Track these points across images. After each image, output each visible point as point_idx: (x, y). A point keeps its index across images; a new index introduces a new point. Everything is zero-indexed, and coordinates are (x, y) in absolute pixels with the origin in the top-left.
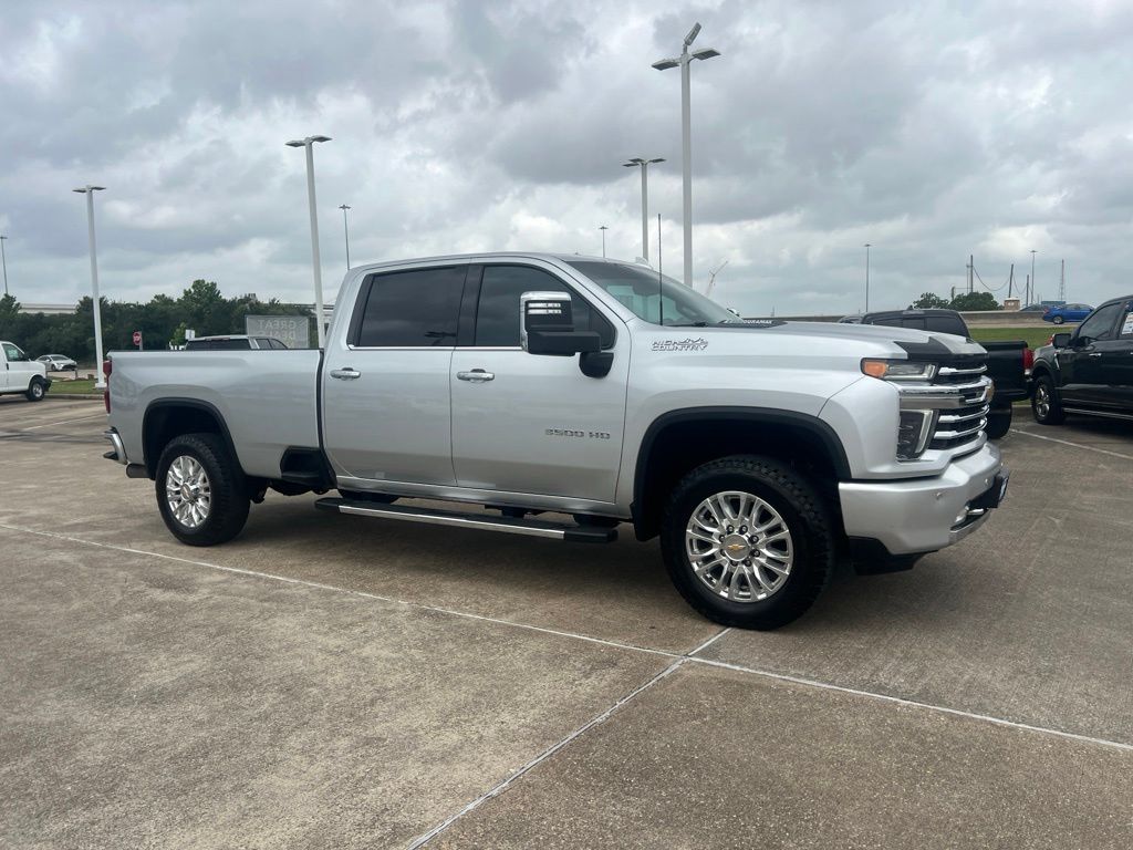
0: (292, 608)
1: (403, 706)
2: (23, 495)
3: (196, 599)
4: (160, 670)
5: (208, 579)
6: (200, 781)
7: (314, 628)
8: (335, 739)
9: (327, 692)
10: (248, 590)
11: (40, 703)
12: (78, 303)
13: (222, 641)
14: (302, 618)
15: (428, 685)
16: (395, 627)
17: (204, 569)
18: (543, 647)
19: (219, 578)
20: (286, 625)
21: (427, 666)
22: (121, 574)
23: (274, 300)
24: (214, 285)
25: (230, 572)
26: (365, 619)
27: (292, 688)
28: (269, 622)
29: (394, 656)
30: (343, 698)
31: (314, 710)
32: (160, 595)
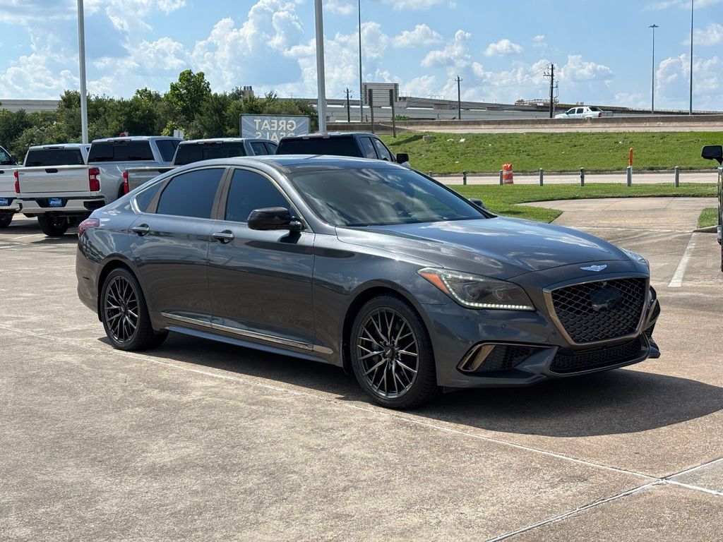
0: (278, 411)
1: (373, 494)
2: (23, 302)
3: (190, 400)
4: (161, 452)
5: (199, 383)
6: (196, 530)
7: (298, 429)
8: (309, 512)
9: (305, 478)
10: (237, 395)
11: (61, 468)
12: (60, 99)
13: (213, 434)
14: (287, 420)
15: (397, 480)
16: (374, 434)
17: (197, 376)
18: (515, 461)
19: (210, 383)
20: (272, 426)
21: (399, 466)
22: (121, 375)
23: (270, 95)
24: (202, 75)
25: (221, 379)
26: (346, 425)
27: (274, 474)
28: (257, 421)
29: (370, 456)
30: (319, 484)
31: (292, 491)
32: (156, 394)
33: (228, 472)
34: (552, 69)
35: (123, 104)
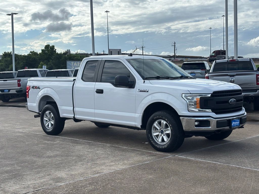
33: (68, 157)
34: (175, 44)
35: (24, 56)
